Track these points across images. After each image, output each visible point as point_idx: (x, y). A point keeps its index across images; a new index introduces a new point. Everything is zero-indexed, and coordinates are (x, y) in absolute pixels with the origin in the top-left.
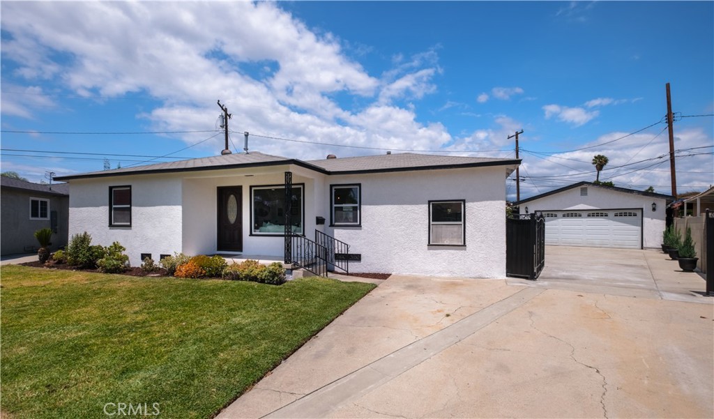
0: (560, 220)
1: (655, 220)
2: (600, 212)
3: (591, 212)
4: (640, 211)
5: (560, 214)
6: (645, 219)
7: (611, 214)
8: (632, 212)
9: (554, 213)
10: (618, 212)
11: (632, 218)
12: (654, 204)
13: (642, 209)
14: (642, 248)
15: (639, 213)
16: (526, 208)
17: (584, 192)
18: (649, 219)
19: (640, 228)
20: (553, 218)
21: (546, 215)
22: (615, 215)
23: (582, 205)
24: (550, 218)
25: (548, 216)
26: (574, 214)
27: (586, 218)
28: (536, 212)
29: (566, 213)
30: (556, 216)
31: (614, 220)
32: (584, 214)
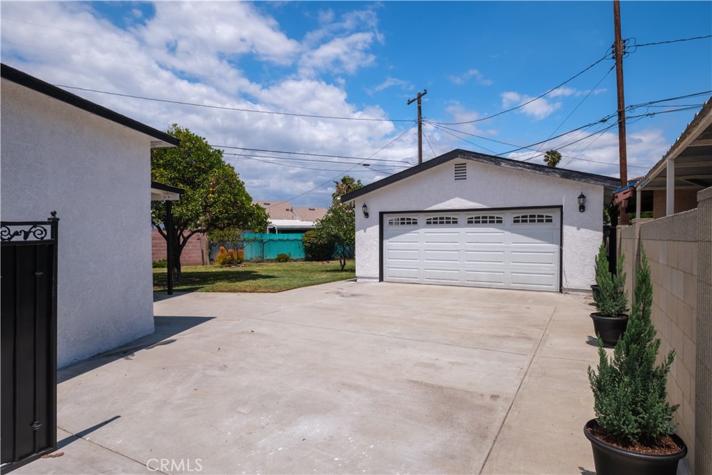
0: (422, 231)
1: (583, 230)
2: (488, 214)
3: (474, 215)
4: (558, 211)
5: (422, 219)
6: (566, 228)
7: (508, 218)
8: (545, 213)
9: (412, 216)
10: (520, 214)
11: (545, 226)
12: (582, 196)
13: (561, 207)
14: (561, 291)
15: (555, 215)
16: (365, 206)
17: (460, 173)
18: (574, 229)
19: (556, 247)
20: (412, 226)
21: (400, 221)
22: (515, 221)
23: (457, 199)
24: (406, 227)
25: (403, 223)
26: (444, 218)
27: (466, 226)
28: (381, 214)
29: (432, 216)
30: (416, 223)
31: (513, 231)
32: (463, 218)
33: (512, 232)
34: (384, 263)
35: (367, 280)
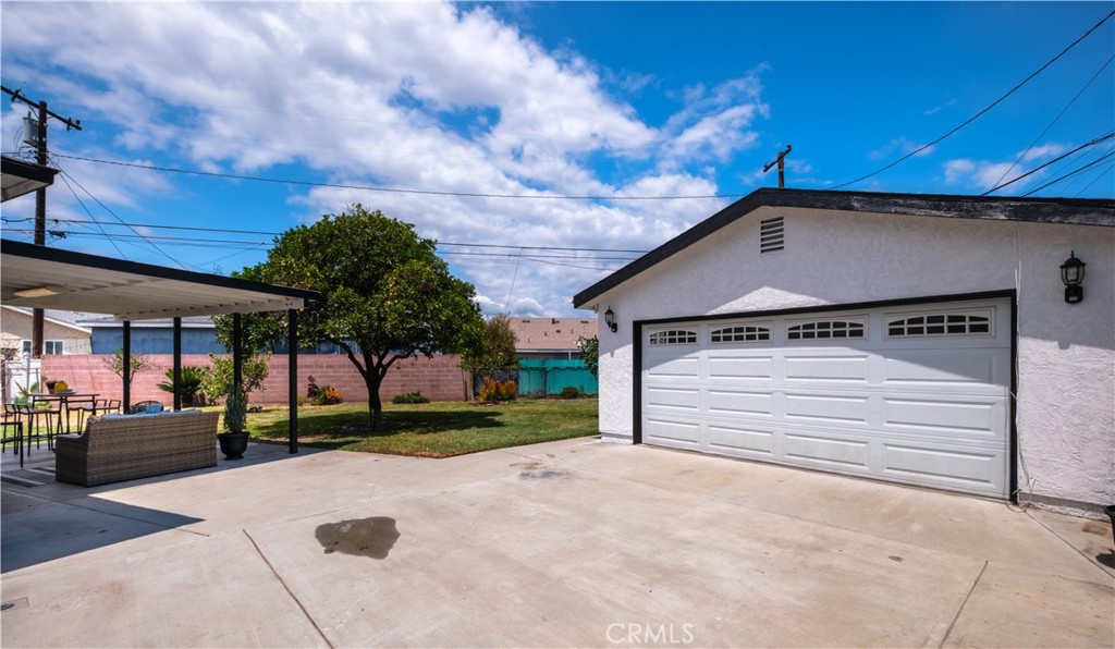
0: (704, 354)
1: (1077, 350)
2: (831, 318)
3: (801, 320)
4: (1004, 307)
5: (704, 332)
6: (1025, 345)
7: (876, 324)
8: (967, 310)
9: (687, 327)
10: (905, 314)
11: (968, 341)
12: (1074, 263)
13: (1012, 294)
14: (1013, 499)
15: (997, 316)
16: (609, 312)
17: (772, 238)
18: (1050, 348)
19: (1000, 392)
20: (687, 346)
21: (668, 337)
22: (892, 332)
23: (766, 290)
24: (677, 347)
25: (673, 341)
26: (744, 329)
27: (785, 345)
28: (638, 326)
29: (722, 325)
30: (693, 340)
31: (886, 353)
32: (778, 328)
33: (886, 356)
34: (643, 411)
35: (615, 439)
